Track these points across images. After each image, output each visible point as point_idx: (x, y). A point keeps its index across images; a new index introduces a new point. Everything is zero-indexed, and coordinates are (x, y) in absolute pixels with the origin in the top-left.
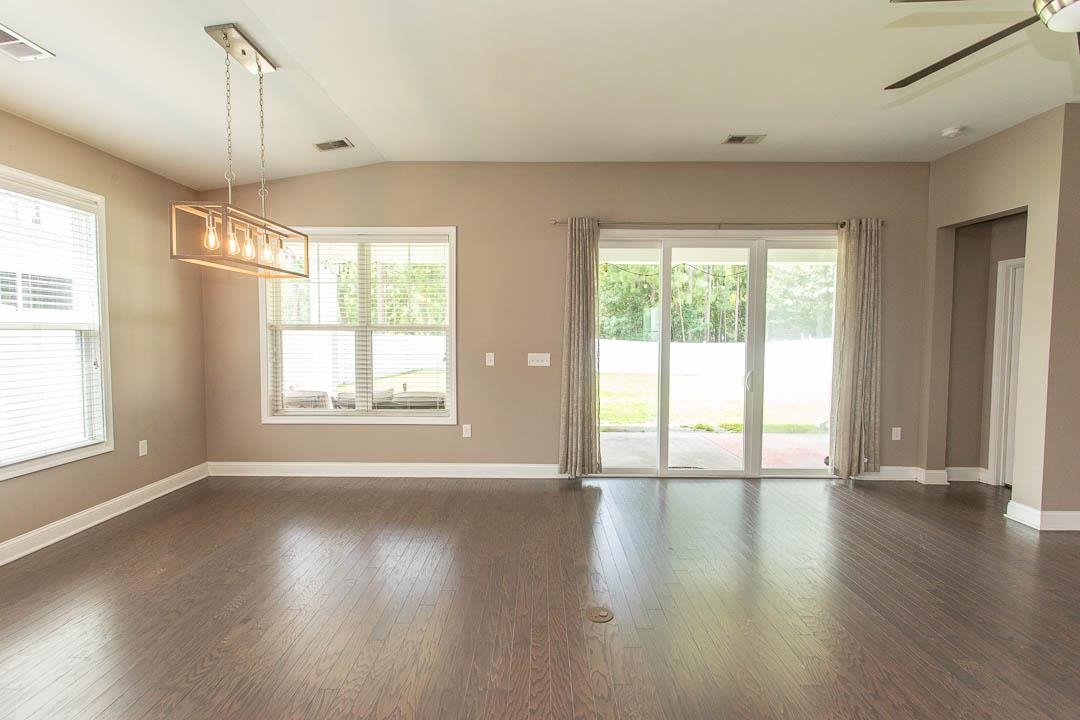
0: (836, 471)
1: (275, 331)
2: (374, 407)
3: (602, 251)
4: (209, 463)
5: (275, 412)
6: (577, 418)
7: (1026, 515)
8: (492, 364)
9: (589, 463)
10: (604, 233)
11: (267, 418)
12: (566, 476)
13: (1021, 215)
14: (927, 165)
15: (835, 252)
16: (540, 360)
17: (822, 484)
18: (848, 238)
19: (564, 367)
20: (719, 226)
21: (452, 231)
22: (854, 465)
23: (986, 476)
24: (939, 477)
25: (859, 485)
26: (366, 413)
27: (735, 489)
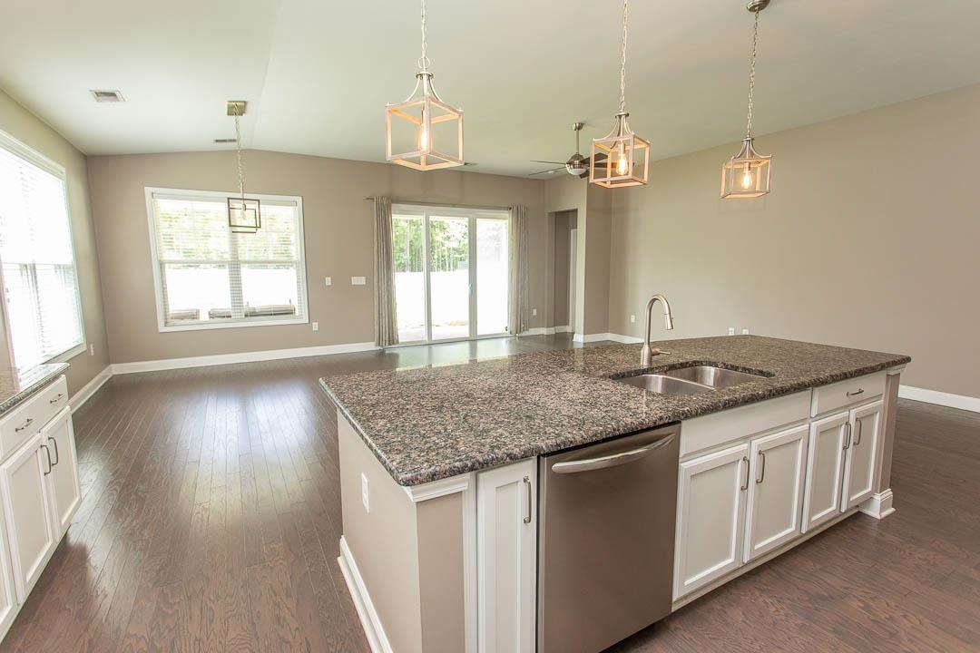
0: (511, 333)
1: (162, 265)
2: (246, 316)
3: (394, 217)
4: (112, 365)
5: (166, 324)
6: (385, 313)
7: (579, 339)
8: (330, 284)
9: (392, 340)
10: (394, 206)
11: (162, 329)
12: (379, 348)
13: (575, 211)
14: (543, 180)
15: (507, 221)
16: (359, 281)
17: (504, 341)
18: (513, 216)
19: (376, 284)
20: (454, 205)
21: (299, 200)
22: (519, 329)
23: (568, 329)
24: (552, 331)
25: (520, 337)
26: (240, 320)
27: (466, 346)
